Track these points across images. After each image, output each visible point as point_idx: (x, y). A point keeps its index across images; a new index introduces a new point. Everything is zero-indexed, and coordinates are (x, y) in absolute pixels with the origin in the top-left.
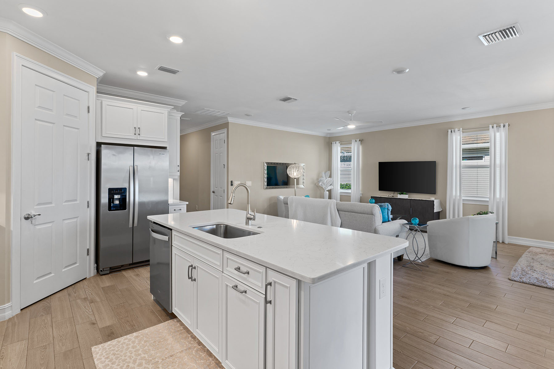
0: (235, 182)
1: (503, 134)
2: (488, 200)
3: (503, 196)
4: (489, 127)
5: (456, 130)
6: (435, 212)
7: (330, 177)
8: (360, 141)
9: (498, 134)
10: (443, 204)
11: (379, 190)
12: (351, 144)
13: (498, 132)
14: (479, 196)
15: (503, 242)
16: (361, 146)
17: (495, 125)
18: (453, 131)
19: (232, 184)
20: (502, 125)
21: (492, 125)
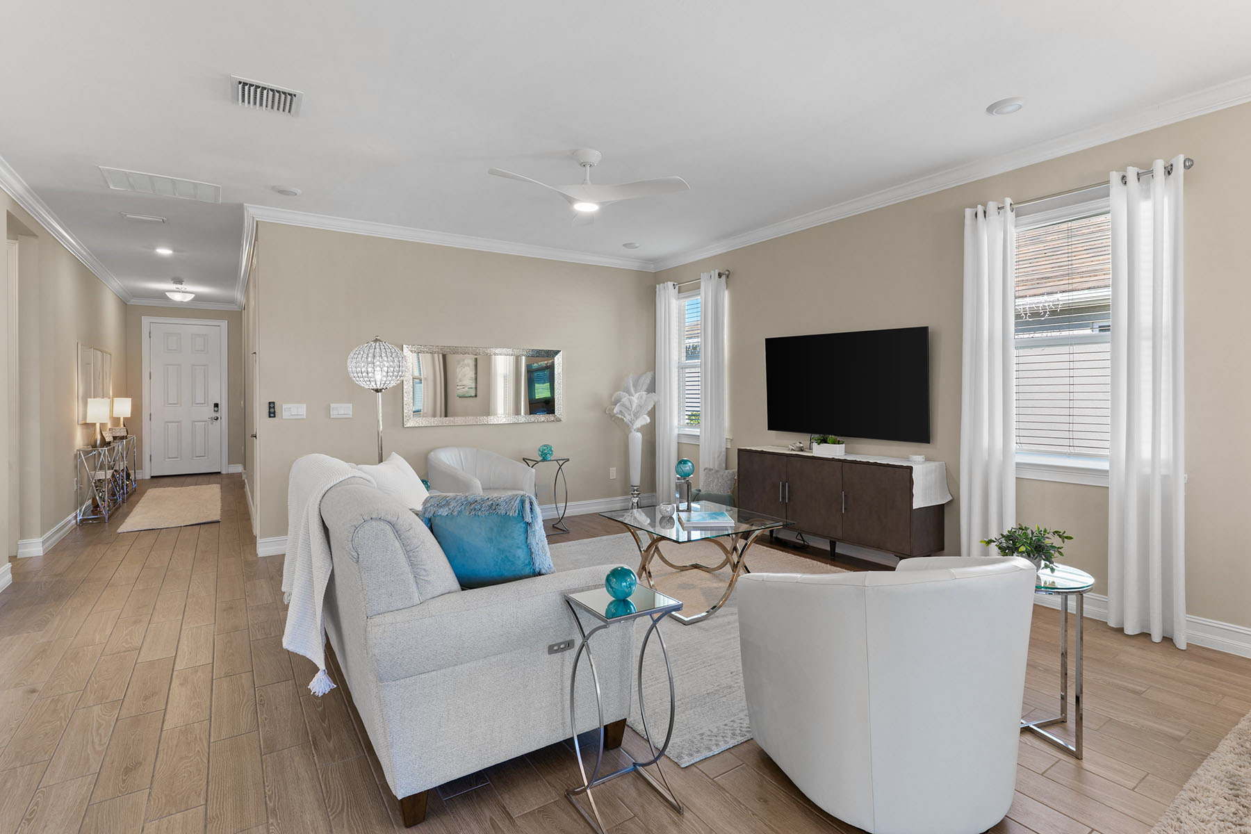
0: (285, 406)
1: (1166, 203)
2: (1104, 465)
3: (1165, 453)
4: (1108, 182)
5: (992, 206)
6: (915, 506)
7: (652, 388)
8: (724, 277)
9: (1145, 209)
10: (951, 479)
11: (770, 428)
12: (699, 288)
13: (1147, 197)
14: (1077, 450)
15: (1168, 640)
16: (727, 293)
17: (1132, 172)
18: (980, 214)
19: (274, 413)
20: (1159, 166)
21: (1122, 174)
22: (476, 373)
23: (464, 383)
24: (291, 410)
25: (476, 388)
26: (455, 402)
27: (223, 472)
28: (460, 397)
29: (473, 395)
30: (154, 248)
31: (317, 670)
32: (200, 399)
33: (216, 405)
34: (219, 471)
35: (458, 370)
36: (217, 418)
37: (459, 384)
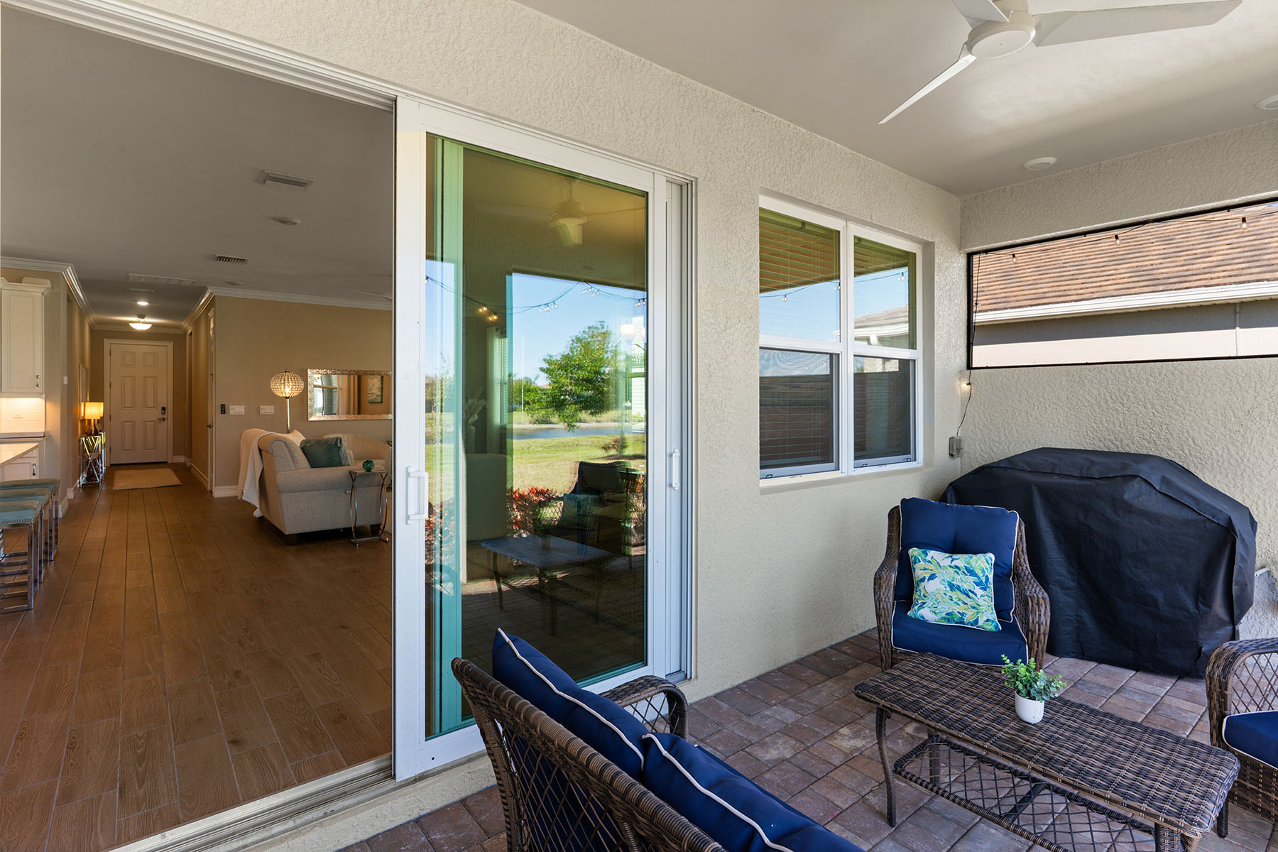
0: (231, 407)
19: (224, 411)
22: (382, 384)
23: (374, 391)
24: (236, 410)
25: (382, 396)
26: (365, 405)
27: (169, 462)
28: (371, 403)
29: (380, 401)
30: (136, 301)
31: (256, 508)
32: (150, 403)
33: (164, 409)
34: (165, 461)
35: (369, 381)
36: (164, 419)
37: (370, 392)
